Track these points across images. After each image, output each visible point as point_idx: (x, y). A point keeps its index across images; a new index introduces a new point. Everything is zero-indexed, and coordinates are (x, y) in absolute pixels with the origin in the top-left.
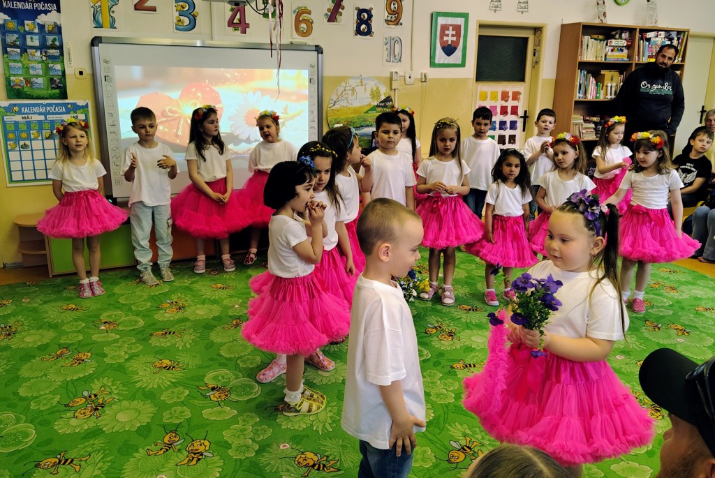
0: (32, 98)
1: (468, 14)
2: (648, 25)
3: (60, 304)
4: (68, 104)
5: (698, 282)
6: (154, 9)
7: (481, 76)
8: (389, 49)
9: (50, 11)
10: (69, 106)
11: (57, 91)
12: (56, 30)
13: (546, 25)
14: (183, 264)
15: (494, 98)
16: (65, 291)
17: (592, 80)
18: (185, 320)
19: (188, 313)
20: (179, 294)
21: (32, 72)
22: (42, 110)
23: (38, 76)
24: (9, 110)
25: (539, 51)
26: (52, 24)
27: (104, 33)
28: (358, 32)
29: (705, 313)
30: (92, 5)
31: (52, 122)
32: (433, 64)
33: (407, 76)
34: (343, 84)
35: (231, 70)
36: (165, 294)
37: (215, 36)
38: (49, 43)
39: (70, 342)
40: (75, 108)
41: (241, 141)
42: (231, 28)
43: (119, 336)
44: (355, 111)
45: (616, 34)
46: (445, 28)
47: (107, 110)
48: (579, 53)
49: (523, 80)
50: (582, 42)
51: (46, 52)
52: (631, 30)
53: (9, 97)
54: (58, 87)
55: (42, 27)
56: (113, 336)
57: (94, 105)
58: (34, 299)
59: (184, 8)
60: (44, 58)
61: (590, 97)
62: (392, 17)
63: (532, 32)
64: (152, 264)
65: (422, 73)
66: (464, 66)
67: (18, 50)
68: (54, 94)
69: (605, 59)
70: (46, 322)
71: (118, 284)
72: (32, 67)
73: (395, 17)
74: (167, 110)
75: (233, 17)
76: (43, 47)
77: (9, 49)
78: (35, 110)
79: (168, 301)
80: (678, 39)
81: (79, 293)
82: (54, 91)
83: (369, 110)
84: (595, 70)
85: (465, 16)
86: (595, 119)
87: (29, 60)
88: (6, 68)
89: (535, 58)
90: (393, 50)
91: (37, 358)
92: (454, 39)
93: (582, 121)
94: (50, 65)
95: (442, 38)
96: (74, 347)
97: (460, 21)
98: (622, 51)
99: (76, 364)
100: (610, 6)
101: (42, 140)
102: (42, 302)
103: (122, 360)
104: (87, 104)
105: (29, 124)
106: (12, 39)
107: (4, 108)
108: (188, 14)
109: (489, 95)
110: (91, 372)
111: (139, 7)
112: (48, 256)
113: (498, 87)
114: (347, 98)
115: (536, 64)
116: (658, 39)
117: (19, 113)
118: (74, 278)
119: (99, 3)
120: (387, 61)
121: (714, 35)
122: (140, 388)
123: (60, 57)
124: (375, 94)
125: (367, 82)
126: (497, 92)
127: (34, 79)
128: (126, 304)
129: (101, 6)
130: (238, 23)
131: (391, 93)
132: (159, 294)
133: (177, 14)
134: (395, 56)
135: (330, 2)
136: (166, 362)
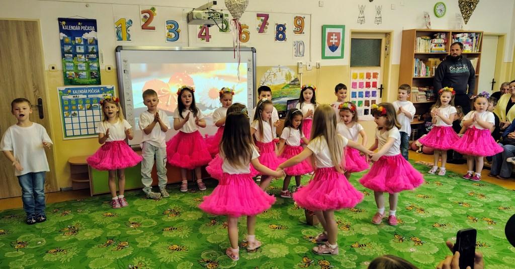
0: (79, 84)
1: (345, 26)
2: (457, 29)
3: (102, 212)
4: (102, 87)
5: (498, 191)
6: (153, 28)
7: (354, 63)
8: (296, 48)
9: (91, 31)
10: (102, 89)
11: (95, 80)
12: (94, 43)
13: (393, 31)
14: (174, 187)
15: (362, 77)
16: (103, 204)
17: (423, 64)
18: (181, 221)
19: (182, 217)
20: (174, 205)
21: (79, 68)
22: (86, 92)
23: (83, 71)
24: (65, 92)
25: (389, 47)
26: (92, 38)
27: (123, 43)
28: (277, 38)
29: (504, 211)
30: (116, 26)
31: (91, 99)
32: (324, 57)
33: (308, 65)
34: (268, 71)
35: (200, 64)
36: (166, 205)
37: (191, 44)
38: (90, 50)
39: (114, 236)
40: (106, 90)
41: (207, 108)
42: (200, 39)
43: (143, 231)
44: (276, 87)
45: (437, 35)
46: (330, 34)
47: (125, 91)
48: (415, 48)
49: (379, 65)
50: (416, 41)
51: (88, 56)
52: (447, 33)
53: (66, 84)
54: (95, 78)
55: (85, 41)
56: (139, 231)
57: (117, 88)
58: (84, 210)
59: (171, 27)
60: (87, 60)
61: (422, 75)
63: (384, 35)
65: (317, 63)
66: (343, 58)
67: (71, 55)
68: (93, 82)
69: (431, 52)
70: (96, 224)
71: (135, 199)
72: (81, 66)
73: (299, 29)
74: (161, 89)
75: (202, 32)
76: (86, 53)
77: (66, 55)
78: (81, 92)
79: (169, 210)
80: (476, 38)
81: (112, 206)
82: (93, 80)
83: (284, 87)
84: (424, 58)
85: (343, 27)
86: (425, 89)
87: (78, 61)
88: (64, 67)
89: (386, 52)
90: (299, 50)
91: (95, 246)
93: (418, 91)
94: (91, 64)
95: (328, 41)
97: (340, 30)
98: (441, 46)
99: (120, 249)
100: (433, 18)
101: (85, 110)
102: (89, 212)
103: (148, 246)
104: (113, 87)
105: (77, 100)
106: (67, 48)
107: (62, 91)
108: (174, 31)
109: (358, 76)
110: (131, 253)
111: (144, 27)
112: (90, 183)
113: (364, 70)
114: (271, 80)
115: (388, 55)
116: (464, 38)
117: (71, 94)
118: (108, 196)
119: (120, 26)
120: (295, 55)
121: (498, 34)
122: (163, 262)
123: (97, 59)
124: (288, 77)
125: (284, 69)
126: (363, 73)
127: (81, 73)
128: (143, 212)
129: (121, 27)
130: (205, 36)
131: (298, 76)
132: (162, 205)
133: (167, 31)
134: (300, 53)
135: (260, 20)
136: (176, 246)
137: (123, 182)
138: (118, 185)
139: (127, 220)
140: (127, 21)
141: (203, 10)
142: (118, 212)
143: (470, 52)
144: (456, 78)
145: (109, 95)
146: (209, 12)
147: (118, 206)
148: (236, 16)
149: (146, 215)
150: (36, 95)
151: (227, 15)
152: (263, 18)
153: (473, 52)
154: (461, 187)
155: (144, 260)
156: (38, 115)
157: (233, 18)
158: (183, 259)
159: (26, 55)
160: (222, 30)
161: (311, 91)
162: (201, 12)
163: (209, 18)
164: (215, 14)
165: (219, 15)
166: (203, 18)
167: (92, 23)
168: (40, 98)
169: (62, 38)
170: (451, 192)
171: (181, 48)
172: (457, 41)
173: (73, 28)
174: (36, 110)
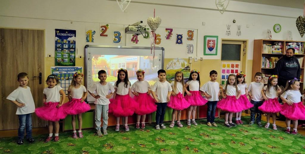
0: (63, 65)
2: (289, 40)
4: (75, 68)
6: (107, 36)
7: (224, 58)
8: (188, 49)
9: (72, 36)
10: (76, 68)
11: (72, 63)
12: (74, 43)
15: (228, 67)
17: (268, 60)
18: (113, 152)
19: (114, 150)
20: (110, 141)
21: (64, 57)
22: (66, 70)
23: (66, 58)
24: (55, 70)
25: (246, 49)
26: (73, 40)
27: (90, 44)
28: (177, 43)
30: (86, 34)
31: (69, 74)
32: (205, 54)
33: (195, 58)
34: (171, 61)
36: (105, 140)
37: (127, 45)
38: (71, 47)
40: (77, 69)
42: (132, 42)
44: (175, 70)
45: (276, 43)
46: (209, 41)
47: (88, 70)
48: (262, 51)
49: (240, 60)
50: (263, 46)
51: (69, 50)
52: (282, 42)
53: (56, 65)
54: (73, 62)
55: (69, 42)
57: (84, 68)
59: (117, 35)
60: (69, 52)
61: (267, 67)
63: (242, 42)
64: (101, 127)
65: (200, 57)
66: (217, 55)
67: (61, 49)
68: (71, 64)
69: (273, 53)
70: (62, 150)
71: (88, 135)
72: (65, 55)
73: (191, 37)
75: (133, 38)
76: (69, 48)
77: (57, 49)
78: (64, 70)
79: (106, 144)
80: (302, 45)
82: (71, 63)
84: (268, 56)
85: (217, 37)
86: (268, 75)
87: (64, 53)
88: (56, 55)
89: (244, 52)
90: (190, 49)
93: (265, 76)
94: (71, 54)
95: (208, 45)
97: (215, 39)
98: (279, 50)
100: (273, 33)
101: (65, 80)
104: (81, 68)
105: (61, 74)
106: (59, 45)
107: (54, 69)
108: (118, 37)
109: (226, 66)
111: (101, 35)
112: (63, 123)
113: (230, 63)
114: (172, 67)
115: (245, 54)
116: (293, 45)
117: (58, 71)
120: (187, 53)
123: (74, 52)
124: (183, 65)
125: (180, 60)
126: (234, 64)
127: (65, 59)
128: (91, 144)
129: (89, 35)
130: (135, 40)
131: (189, 65)
132: (103, 140)
133: (114, 37)
134: (190, 51)
135: (167, 32)
137: (81, 123)
139: (81, 149)
140: (93, 31)
141: (135, 26)
142: (77, 143)
143: (298, 54)
144: (290, 70)
145: (79, 72)
146: (138, 27)
148: (154, 29)
149: (93, 146)
150: (39, 70)
151: (148, 29)
152: (169, 31)
153: (300, 54)
154: (297, 142)
156: (39, 82)
157: (152, 31)
159: (36, 48)
160: (145, 37)
161: (197, 74)
162: (133, 27)
163: (138, 30)
164: (141, 28)
165: (144, 29)
166: (134, 30)
167: (74, 32)
168: (41, 72)
169: (56, 40)
170: (291, 145)
171: (121, 46)
173: (63, 34)
174: (38, 79)
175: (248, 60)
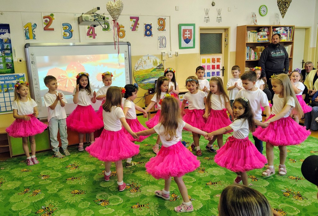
1: (195, 24)
2: (276, 25)
3: (19, 169)
4: (15, 75)
5: (310, 140)
6: (53, 29)
7: (203, 51)
8: (160, 42)
9: (5, 33)
10: (16, 76)
11: (10, 70)
12: (8, 41)
13: (230, 27)
14: (73, 148)
15: (209, 62)
16: (20, 163)
17: (252, 51)
18: (80, 172)
19: (81, 169)
20: (74, 161)
22: (3, 79)
23: (1, 63)
25: (228, 39)
26: (7, 38)
27: (30, 41)
28: (146, 35)
30: (24, 29)
31: (8, 84)
32: (180, 48)
33: (169, 54)
34: (140, 59)
35: (89, 55)
36: (68, 161)
37: (81, 41)
38: (5, 47)
39: (30, 186)
40: (18, 77)
41: (95, 88)
42: (88, 36)
43: (51, 181)
44: (147, 71)
45: (262, 29)
46: (185, 31)
47: (33, 77)
48: (246, 39)
49: (221, 53)
50: (247, 34)
51: (4, 52)
52: (268, 27)
54: (10, 68)
55: (2, 40)
56: (49, 181)
57: (27, 75)
58: (6, 168)
59: (66, 28)
60: (3, 55)
61: (252, 59)
62: (161, 27)
63: (224, 30)
64: (59, 148)
65: (176, 52)
66: (195, 48)
69: (258, 41)
70: (15, 178)
71: (44, 158)
73: (162, 27)
74: (60, 75)
75: (89, 31)
76: (3, 49)
79: (70, 164)
80: (290, 30)
81: (27, 163)
82: (8, 70)
83: (152, 71)
84: (253, 46)
85: (194, 25)
89: (226, 43)
90: (162, 43)
91: (16, 194)
92: (189, 36)
94: (6, 58)
95: (183, 36)
96: (32, 188)
97: (191, 28)
98: (265, 37)
99: (35, 195)
100: (258, 17)
101: (4, 93)
102: (10, 169)
103: (56, 192)
104: (24, 75)
108: (68, 31)
109: (206, 61)
110: (43, 198)
111: (46, 29)
112: (10, 147)
113: (210, 57)
114: (142, 66)
115: (227, 45)
116: (281, 31)
118: (23, 157)
119: (28, 28)
120: (159, 47)
121: (306, 27)
122: (68, 203)
123: (10, 54)
124: (155, 63)
125: (151, 57)
126: (210, 59)
128: (50, 167)
130: (91, 34)
131: (163, 62)
132: (65, 162)
133: (63, 31)
134: (163, 45)
135: (133, 21)
136: (76, 191)
137: (34, 145)
138: (31, 148)
139: (39, 173)
140: (33, 24)
141: (90, 14)
142: (32, 168)
143: (286, 41)
144: (276, 60)
145: (21, 81)
146: (94, 16)
147: (31, 163)
148: (115, 18)
149: (53, 169)
151: (108, 18)
152: (135, 20)
153: (288, 41)
155: (53, 202)
157: (113, 19)
158: (82, 200)
160: (105, 29)
161: (172, 74)
162: (88, 15)
163: (94, 20)
164: (99, 17)
165: (102, 17)
166: (90, 20)
167: (6, 27)
171: (74, 43)
172: (276, 33)
175: (230, 52)
